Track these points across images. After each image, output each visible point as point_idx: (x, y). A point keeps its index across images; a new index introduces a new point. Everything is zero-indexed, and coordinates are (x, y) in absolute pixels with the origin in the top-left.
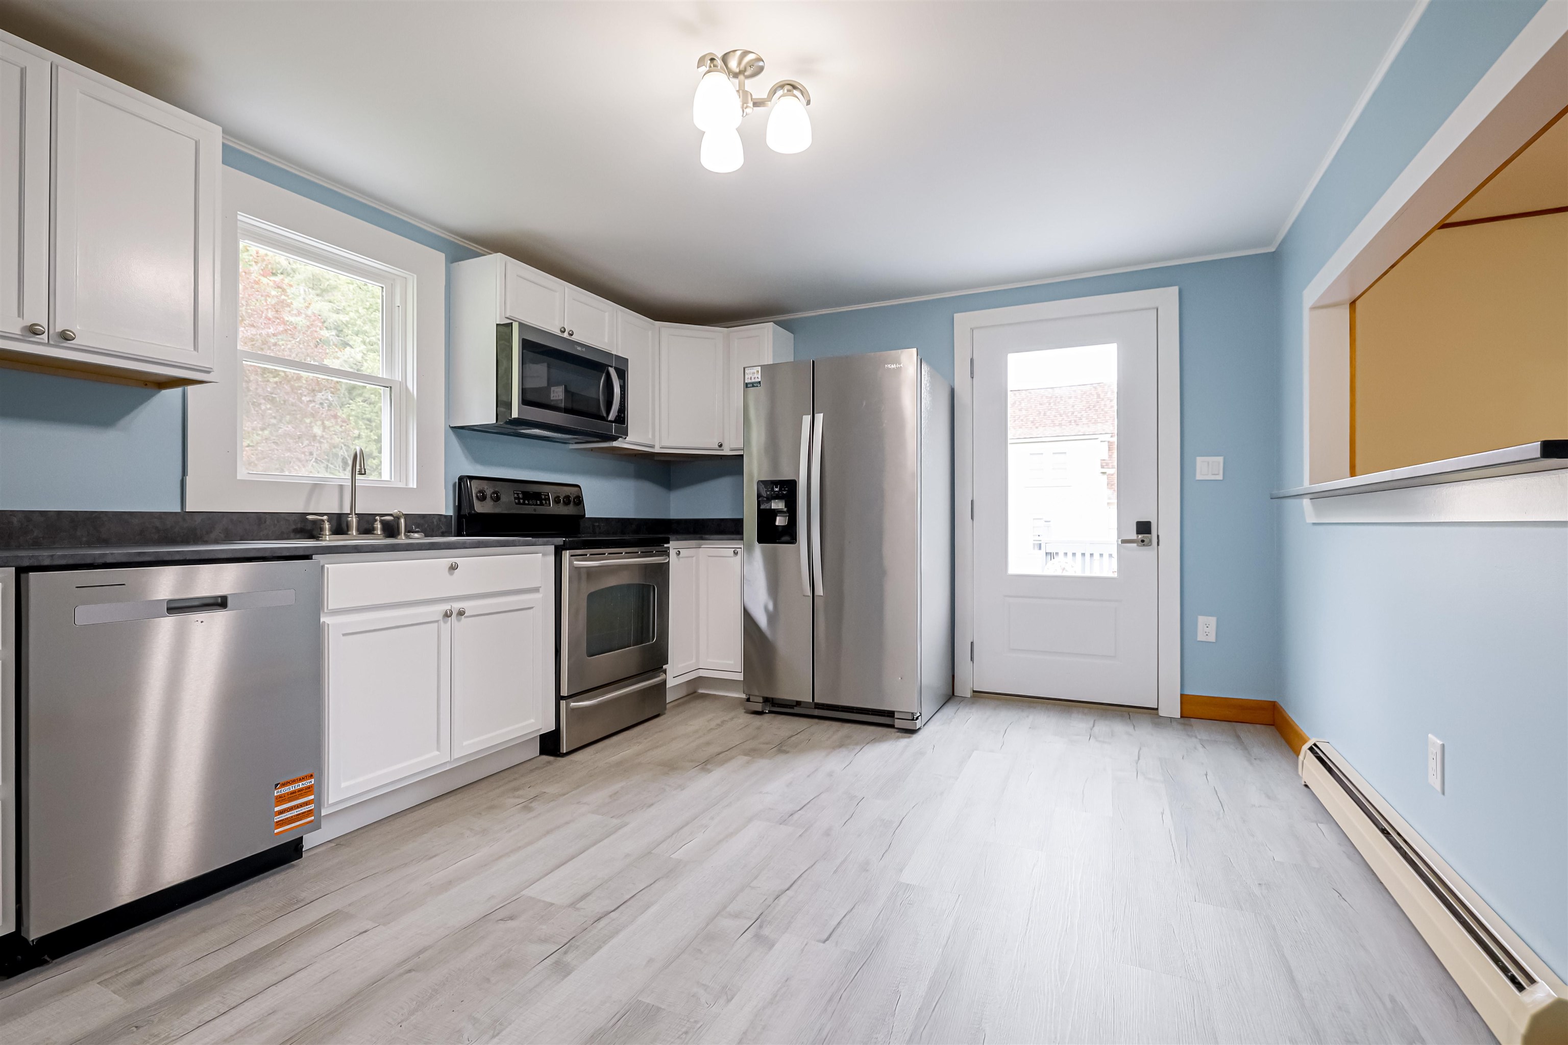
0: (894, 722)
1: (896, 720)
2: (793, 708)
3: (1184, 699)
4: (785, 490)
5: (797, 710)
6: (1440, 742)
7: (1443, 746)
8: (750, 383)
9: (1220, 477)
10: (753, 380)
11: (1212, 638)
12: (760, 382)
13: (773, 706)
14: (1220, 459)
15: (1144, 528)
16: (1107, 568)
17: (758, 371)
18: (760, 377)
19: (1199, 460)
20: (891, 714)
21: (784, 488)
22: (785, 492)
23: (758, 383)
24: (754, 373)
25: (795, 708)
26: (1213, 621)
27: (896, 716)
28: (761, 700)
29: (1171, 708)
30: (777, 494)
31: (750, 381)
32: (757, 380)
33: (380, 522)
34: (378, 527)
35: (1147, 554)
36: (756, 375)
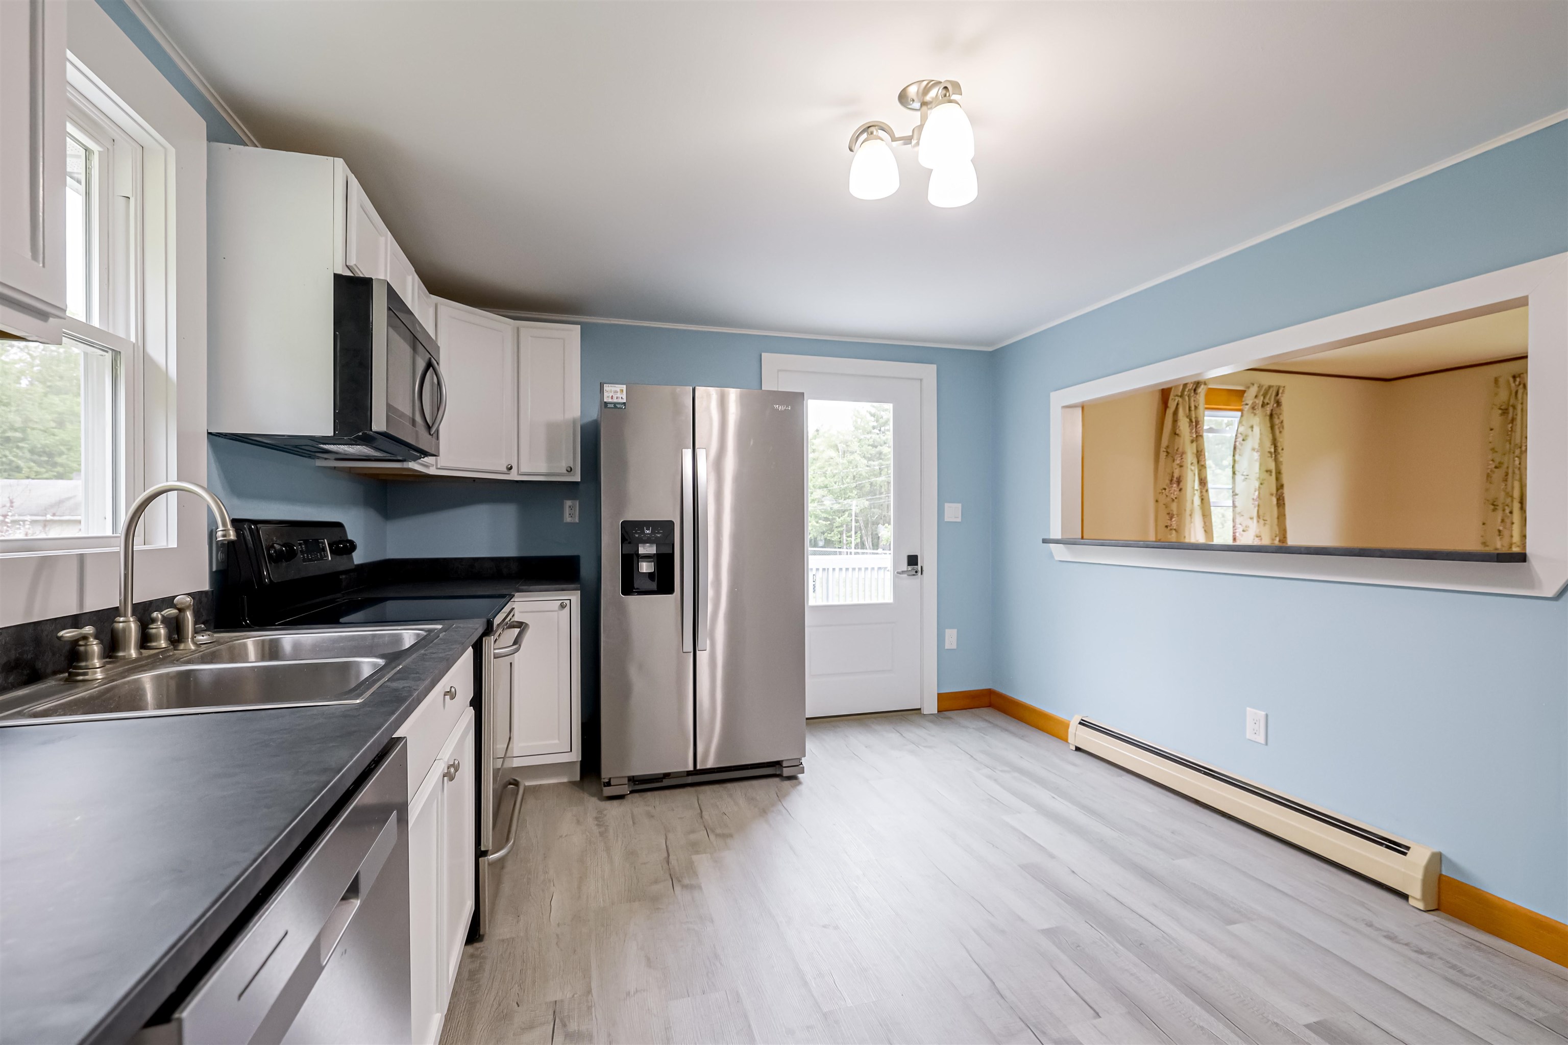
0: (782, 771)
1: (784, 769)
2: (662, 781)
3: (941, 697)
4: (659, 533)
5: (666, 782)
6: (1263, 713)
7: (1267, 716)
8: (611, 403)
9: (959, 520)
10: (615, 400)
11: (954, 646)
12: (624, 404)
13: (635, 784)
14: (960, 505)
15: (913, 560)
16: (886, 596)
17: (622, 391)
18: (624, 397)
19: (946, 504)
20: (778, 764)
21: (658, 531)
22: (659, 535)
23: (623, 404)
24: (616, 392)
25: (664, 780)
26: (955, 631)
27: (785, 764)
28: (626, 781)
29: (931, 707)
30: (648, 537)
31: (610, 400)
32: (620, 401)
33: (162, 622)
34: (160, 633)
35: (915, 582)
36: (619, 395)
